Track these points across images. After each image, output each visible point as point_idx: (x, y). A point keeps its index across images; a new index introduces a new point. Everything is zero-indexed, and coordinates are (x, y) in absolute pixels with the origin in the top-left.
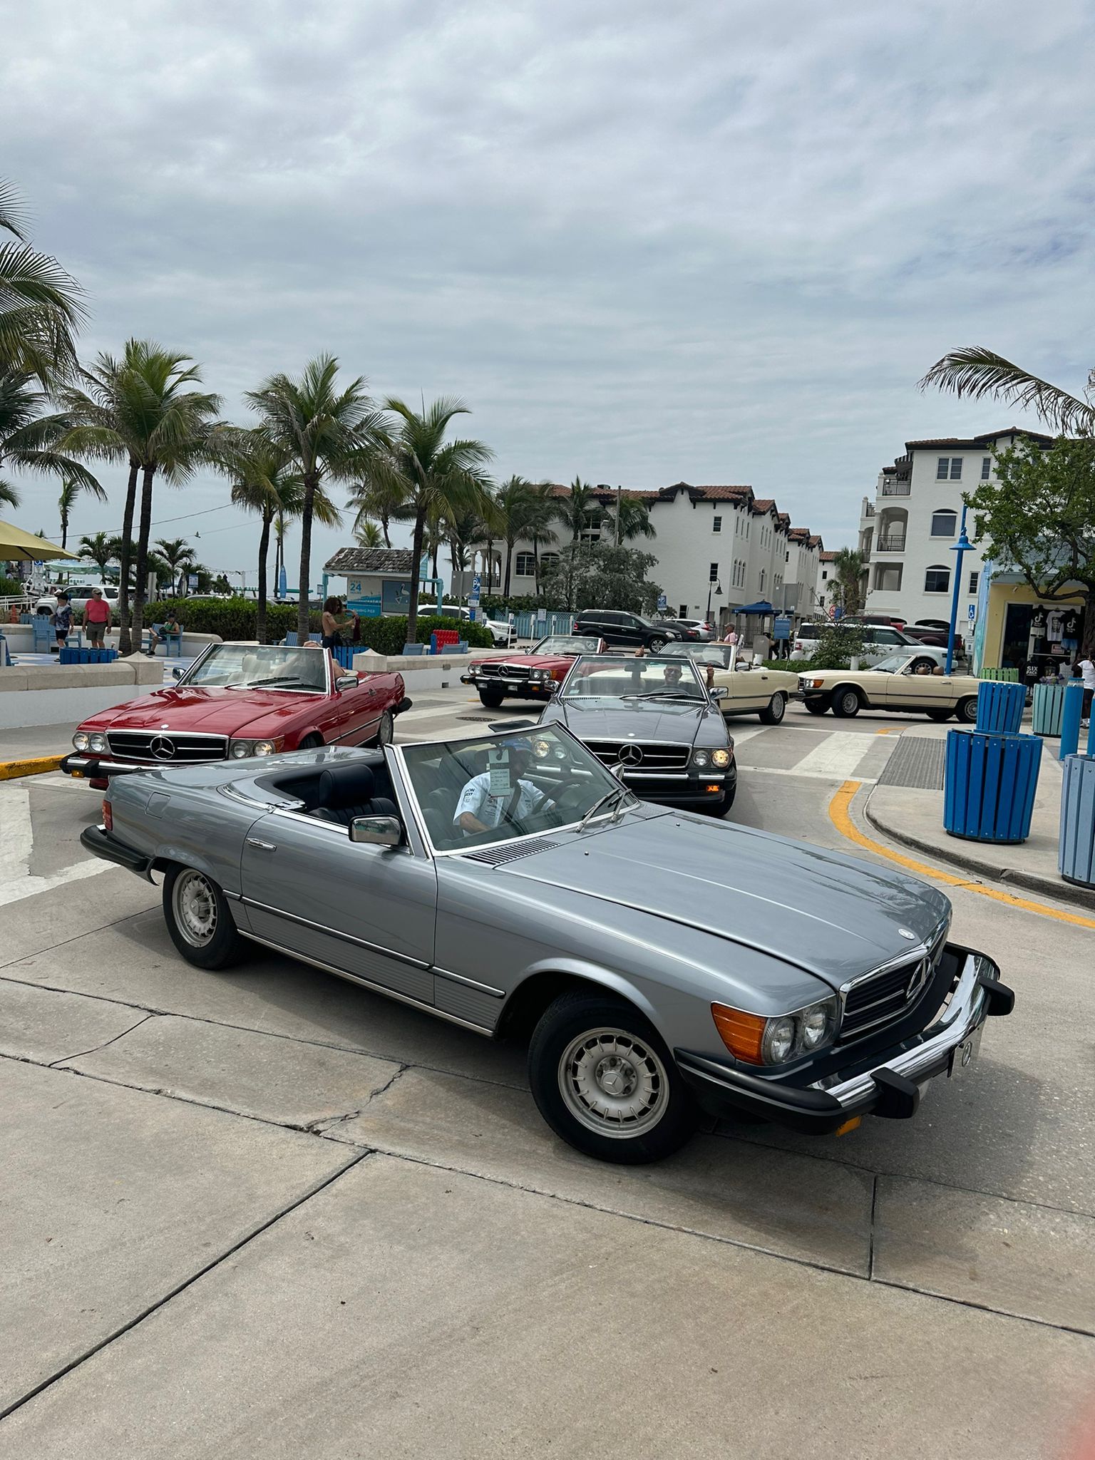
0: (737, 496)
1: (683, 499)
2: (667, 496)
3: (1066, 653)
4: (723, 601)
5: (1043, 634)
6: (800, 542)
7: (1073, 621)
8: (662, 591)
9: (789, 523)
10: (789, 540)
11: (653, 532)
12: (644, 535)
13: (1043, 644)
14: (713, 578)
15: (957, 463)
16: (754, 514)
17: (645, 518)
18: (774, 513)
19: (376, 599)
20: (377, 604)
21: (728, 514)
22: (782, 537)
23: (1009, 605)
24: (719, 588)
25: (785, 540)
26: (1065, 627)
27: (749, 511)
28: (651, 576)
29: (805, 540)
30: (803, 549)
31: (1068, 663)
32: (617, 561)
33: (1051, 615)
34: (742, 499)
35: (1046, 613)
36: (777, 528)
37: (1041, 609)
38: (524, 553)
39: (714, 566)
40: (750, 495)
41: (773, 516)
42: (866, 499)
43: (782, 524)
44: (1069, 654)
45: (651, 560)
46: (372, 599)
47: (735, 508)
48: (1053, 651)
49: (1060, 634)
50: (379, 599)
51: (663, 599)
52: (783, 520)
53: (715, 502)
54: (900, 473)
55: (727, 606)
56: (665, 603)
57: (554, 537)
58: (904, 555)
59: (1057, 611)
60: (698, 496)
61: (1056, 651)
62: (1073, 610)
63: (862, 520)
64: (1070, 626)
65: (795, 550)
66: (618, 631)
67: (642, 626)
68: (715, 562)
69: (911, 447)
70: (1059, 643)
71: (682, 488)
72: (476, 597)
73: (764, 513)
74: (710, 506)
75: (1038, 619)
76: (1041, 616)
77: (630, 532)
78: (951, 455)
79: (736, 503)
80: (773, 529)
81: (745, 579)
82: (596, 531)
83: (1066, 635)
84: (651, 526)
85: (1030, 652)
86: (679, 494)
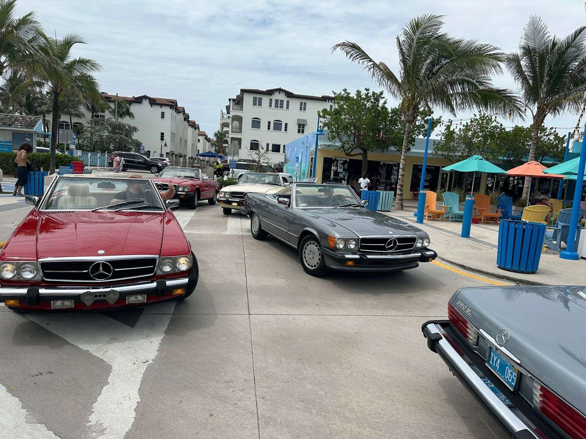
0: (171, 104)
1: (146, 103)
2: (139, 100)
3: (344, 177)
4: (167, 150)
5: (336, 169)
6: (192, 126)
7: (347, 164)
8: (142, 144)
9: (189, 118)
10: (189, 125)
11: (133, 117)
12: (128, 118)
13: (336, 173)
14: (162, 139)
15: (260, 99)
16: (177, 112)
17: (128, 109)
18: (184, 113)
19: (8, 142)
20: (9, 145)
21: (168, 111)
22: (186, 123)
23: (324, 158)
24: (166, 144)
25: (188, 125)
26: (344, 167)
27: (176, 111)
28: (135, 136)
29: (194, 126)
30: (193, 129)
31: (345, 181)
32: (117, 128)
33: (339, 162)
34: (173, 105)
35: (338, 161)
36: (185, 119)
37: (335, 159)
38: (77, 123)
39: (162, 134)
40: (176, 104)
41: (183, 114)
42: (222, 110)
43: (186, 118)
44: (345, 177)
45: (135, 129)
46: (6, 142)
47: (171, 109)
48: (340, 176)
49: (342, 169)
50: (10, 142)
51: (143, 147)
52: (187, 116)
53: (161, 105)
54: (238, 102)
55: (169, 152)
56: (144, 149)
57: (83, 115)
58: (242, 135)
59: (341, 160)
60: (153, 102)
61: (341, 176)
62: (346, 160)
63: (221, 119)
64: (346, 166)
65: (190, 129)
66: (133, 162)
67: (146, 160)
68: (162, 132)
69: (243, 91)
70: (342, 173)
71: (145, 97)
72: (74, 143)
73: (180, 112)
74: (159, 107)
75: (335, 163)
76: (336, 162)
77: (121, 116)
78: (258, 96)
79: (171, 107)
80: (183, 119)
81: (175, 140)
82: (102, 114)
83: (344, 170)
84: (132, 113)
85: (332, 176)
86: (144, 100)
